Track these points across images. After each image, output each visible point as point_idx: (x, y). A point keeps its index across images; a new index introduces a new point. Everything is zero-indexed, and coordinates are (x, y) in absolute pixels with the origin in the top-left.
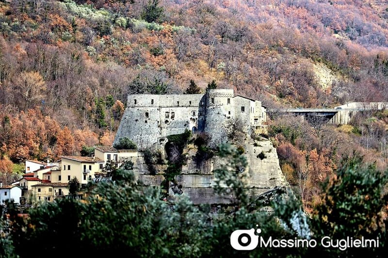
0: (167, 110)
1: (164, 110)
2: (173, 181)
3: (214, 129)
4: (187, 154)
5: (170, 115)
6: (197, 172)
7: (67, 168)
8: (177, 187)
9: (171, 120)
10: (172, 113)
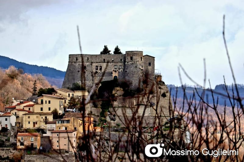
0: (97, 64)
1: (94, 65)
2: (109, 112)
3: (133, 77)
4: (116, 94)
5: (99, 68)
6: (124, 106)
7: (48, 102)
8: (112, 116)
9: (100, 71)
10: (100, 66)
